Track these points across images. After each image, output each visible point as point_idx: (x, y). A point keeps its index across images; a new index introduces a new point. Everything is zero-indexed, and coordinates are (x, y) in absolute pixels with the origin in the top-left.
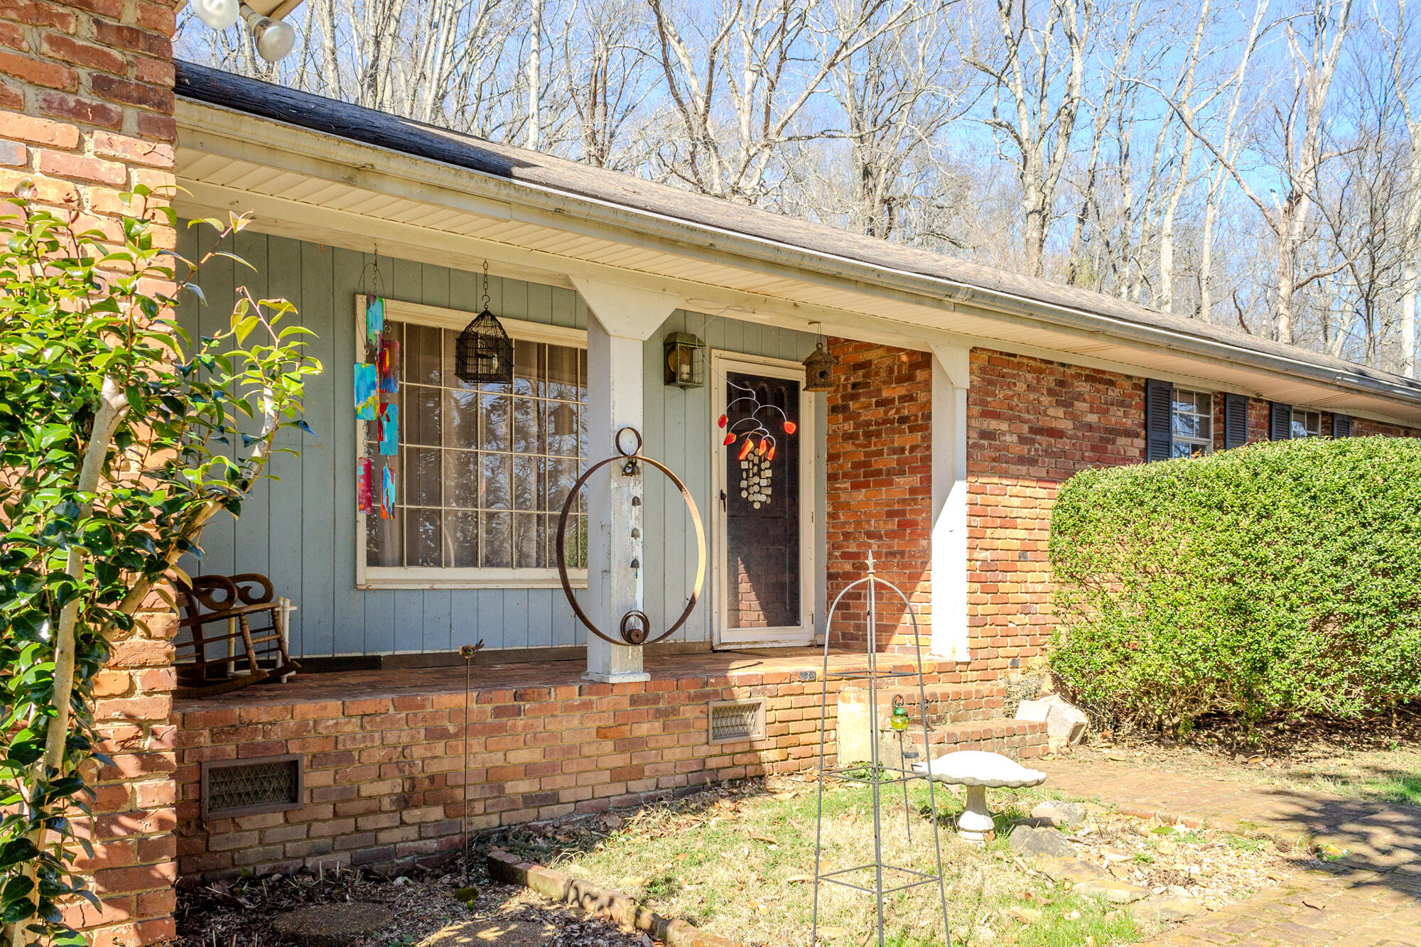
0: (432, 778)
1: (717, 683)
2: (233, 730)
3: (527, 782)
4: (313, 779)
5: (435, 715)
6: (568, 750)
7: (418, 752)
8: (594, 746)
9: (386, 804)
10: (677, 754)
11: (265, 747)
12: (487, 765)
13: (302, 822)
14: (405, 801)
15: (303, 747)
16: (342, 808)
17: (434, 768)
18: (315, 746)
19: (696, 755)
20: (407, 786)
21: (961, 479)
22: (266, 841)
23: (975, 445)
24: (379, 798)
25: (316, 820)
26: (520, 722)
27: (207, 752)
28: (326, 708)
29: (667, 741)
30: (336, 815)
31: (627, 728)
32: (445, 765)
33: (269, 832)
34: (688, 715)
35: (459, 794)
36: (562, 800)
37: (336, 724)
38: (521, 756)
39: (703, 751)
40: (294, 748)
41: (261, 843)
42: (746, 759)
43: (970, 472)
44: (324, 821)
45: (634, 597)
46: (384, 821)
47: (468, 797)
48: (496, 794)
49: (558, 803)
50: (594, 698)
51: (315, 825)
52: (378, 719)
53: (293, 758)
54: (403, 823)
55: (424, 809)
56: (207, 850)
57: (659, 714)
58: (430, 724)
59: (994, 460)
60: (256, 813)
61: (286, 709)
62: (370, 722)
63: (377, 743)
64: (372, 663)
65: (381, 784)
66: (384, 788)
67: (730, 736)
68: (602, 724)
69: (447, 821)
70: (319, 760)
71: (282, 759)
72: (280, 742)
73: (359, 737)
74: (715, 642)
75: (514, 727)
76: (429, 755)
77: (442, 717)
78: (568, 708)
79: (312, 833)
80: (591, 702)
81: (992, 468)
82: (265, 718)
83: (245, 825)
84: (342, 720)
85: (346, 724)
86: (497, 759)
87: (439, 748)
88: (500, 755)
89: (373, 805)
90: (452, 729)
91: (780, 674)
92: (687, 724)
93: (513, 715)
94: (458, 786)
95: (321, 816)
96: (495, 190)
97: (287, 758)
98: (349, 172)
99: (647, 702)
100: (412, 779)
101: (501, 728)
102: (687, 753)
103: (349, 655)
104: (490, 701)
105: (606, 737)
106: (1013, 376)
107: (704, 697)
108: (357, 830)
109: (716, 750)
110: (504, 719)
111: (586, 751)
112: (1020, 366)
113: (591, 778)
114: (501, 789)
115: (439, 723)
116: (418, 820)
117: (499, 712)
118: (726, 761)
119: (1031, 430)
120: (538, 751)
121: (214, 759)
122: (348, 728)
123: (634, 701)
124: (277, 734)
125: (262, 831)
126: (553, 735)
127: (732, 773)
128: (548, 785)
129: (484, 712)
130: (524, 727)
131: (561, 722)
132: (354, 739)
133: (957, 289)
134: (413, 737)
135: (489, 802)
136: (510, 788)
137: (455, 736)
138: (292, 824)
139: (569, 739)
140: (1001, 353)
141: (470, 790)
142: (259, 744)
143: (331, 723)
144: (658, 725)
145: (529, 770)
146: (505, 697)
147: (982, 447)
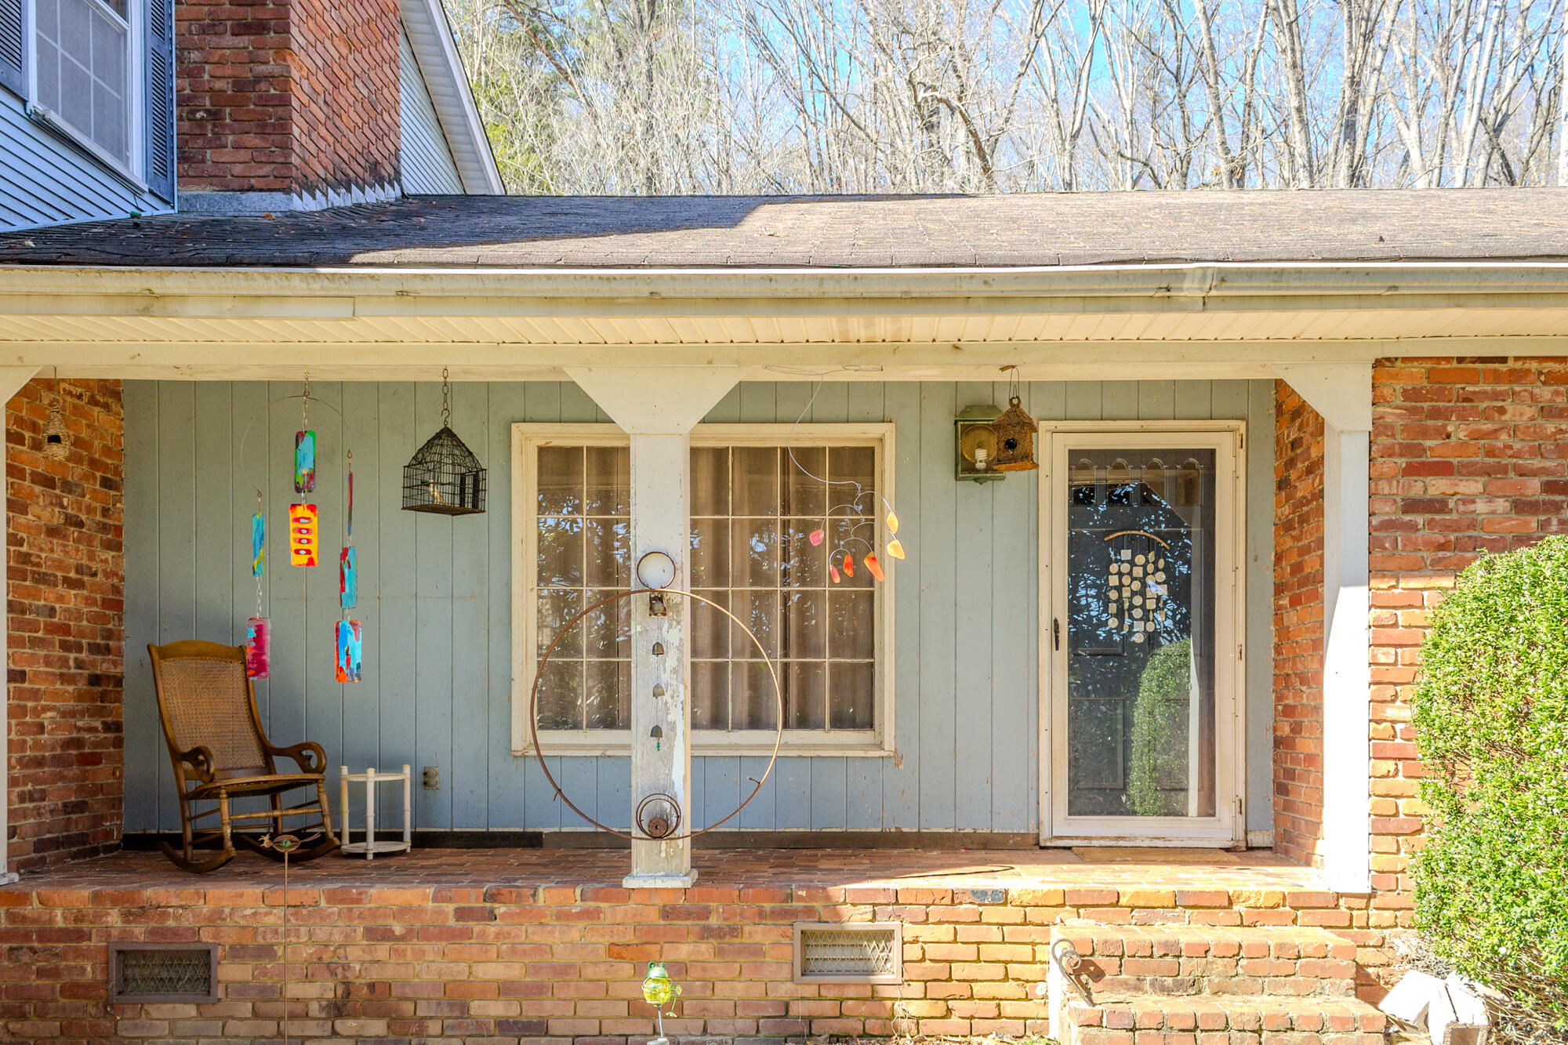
0: (372, 987)
1: (809, 898)
2: (142, 912)
3: (501, 1004)
4: (229, 972)
5: (374, 913)
6: (564, 970)
7: (354, 954)
8: (602, 968)
9: (314, 1009)
10: (739, 990)
11: (175, 932)
12: (445, 978)
13: (217, 1018)
14: (338, 1009)
15: (216, 936)
16: (263, 1007)
17: (375, 975)
18: (230, 938)
19: (771, 996)
20: (340, 992)
21: (1353, 583)
22: (177, 1033)
23: (1387, 525)
24: (306, 1002)
25: (233, 1018)
26: (492, 929)
27: (115, 933)
28: (242, 895)
29: (720, 970)
30: (256, 1014)
31: (655, 948)
32: (388, 973)
33: (180, 1024)
34: (758, 938)
35: (408, 1008)
36: (551, 1032)
37: (255, 914)
38: (493, 971)
39: (785, 990)
40: (206, 937)
41: (171, 1033)
42: (863, 1009)
43: (1374, 572)
44: (241, 1019)
45: (669, 774)
46: (311, 1028)
47: (420, 1013)
48: (457, 1014)
49: (546, 1034)
50: (603, 905)
51: (231, 1022)
52: (305, 912)
53: (204, 947)
54: (335, 1033)
55: (363, 1021)
56: (116, 1034)
57: (707, 933)
58: (370, 923)
59: (1442, 547)
60: (165, 1002)
61: (198, 893)
62: (295, 914)
63: (304, 939)
64: (532, 840)
65: (308, 986)
66: (311, 990)
67: (830, 973)
68: (615, 940)
69: (391, 1037)
70: (239, 952)
71: (192, 947)
72: (192, 929)
73: (281, 930)
74: (1045, 834)
75: (482, 934)
76: (368, 958)
77: (385, 916)
78: (563, 916)
79: (227, 1031)
80: (599, 911)
81: (1439, 561)
82: (175, 902)
83: (155, 1014)
84: (263, 909)
85: (266, 914)
86: (459, 971)
87: (382, 950)
88: (463, 966)
89: (299, 1008)
90: (398, 930)
91: (932, 891)
92: (757, 951)
93: (484, 919)
94: (408, 999)
95: (237, 1014)
96: (304, 285)
97: (199, 947)
98: (145, 303)
99: (688, 915)
100: (347, 984)
101: (464, 935)
102: (757, 990)
103: (506, 830)
104: (450, 900)
105: (620, 957)
106: (1496, 396)
107: (787, 915)
108: (280, 1034)
109: (811, 991)
110: (471, 923)
111: (589, 972)
112: (1517, 376)
113: (598, 1009)
114: (464, 1008)
115: (380, 922)
116: (354, 1033)
117: (461, 914)
118: (829, 1008)
119: (1549, 487)
120: (518, 966)
121: (122, 940)
122: (270, 920)
123: (667, 913)
124: (188, 921)
125: (173, 1022)
126: (538, 948)
127: (837, 1026)
128: (532, 1011)
129: (439, 912)
130: (497, 936)
131: (551, 933)
132: (276, 932)
133: (1180, 275)
134: (347, 936)
135: (446, 1022)
136: (476, 1008)
137: (403, 938)
138: (207, 1019)
139: (562, 956)
140: (1461, 360)
141: (422, 1005)
142: (170, 929)
143: (249, 912)
144: (705, 949)
145: (505, 989)
146: (473, 898)
147: (1412, 527)
